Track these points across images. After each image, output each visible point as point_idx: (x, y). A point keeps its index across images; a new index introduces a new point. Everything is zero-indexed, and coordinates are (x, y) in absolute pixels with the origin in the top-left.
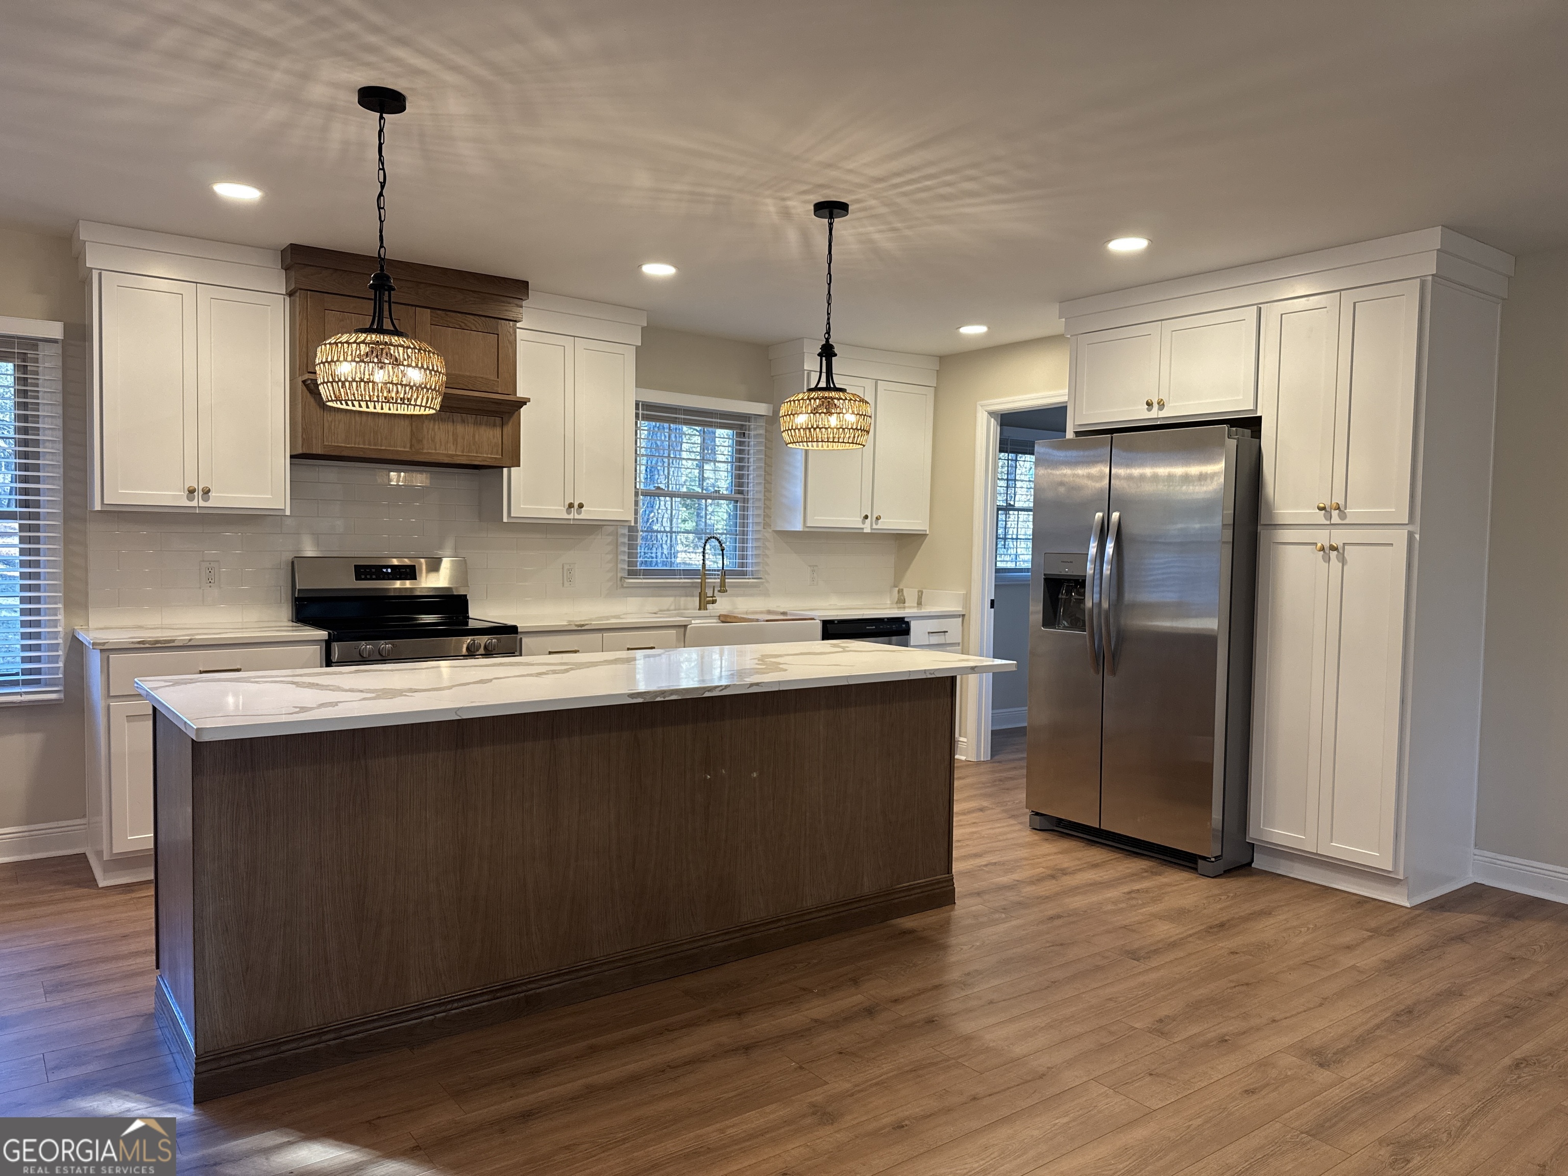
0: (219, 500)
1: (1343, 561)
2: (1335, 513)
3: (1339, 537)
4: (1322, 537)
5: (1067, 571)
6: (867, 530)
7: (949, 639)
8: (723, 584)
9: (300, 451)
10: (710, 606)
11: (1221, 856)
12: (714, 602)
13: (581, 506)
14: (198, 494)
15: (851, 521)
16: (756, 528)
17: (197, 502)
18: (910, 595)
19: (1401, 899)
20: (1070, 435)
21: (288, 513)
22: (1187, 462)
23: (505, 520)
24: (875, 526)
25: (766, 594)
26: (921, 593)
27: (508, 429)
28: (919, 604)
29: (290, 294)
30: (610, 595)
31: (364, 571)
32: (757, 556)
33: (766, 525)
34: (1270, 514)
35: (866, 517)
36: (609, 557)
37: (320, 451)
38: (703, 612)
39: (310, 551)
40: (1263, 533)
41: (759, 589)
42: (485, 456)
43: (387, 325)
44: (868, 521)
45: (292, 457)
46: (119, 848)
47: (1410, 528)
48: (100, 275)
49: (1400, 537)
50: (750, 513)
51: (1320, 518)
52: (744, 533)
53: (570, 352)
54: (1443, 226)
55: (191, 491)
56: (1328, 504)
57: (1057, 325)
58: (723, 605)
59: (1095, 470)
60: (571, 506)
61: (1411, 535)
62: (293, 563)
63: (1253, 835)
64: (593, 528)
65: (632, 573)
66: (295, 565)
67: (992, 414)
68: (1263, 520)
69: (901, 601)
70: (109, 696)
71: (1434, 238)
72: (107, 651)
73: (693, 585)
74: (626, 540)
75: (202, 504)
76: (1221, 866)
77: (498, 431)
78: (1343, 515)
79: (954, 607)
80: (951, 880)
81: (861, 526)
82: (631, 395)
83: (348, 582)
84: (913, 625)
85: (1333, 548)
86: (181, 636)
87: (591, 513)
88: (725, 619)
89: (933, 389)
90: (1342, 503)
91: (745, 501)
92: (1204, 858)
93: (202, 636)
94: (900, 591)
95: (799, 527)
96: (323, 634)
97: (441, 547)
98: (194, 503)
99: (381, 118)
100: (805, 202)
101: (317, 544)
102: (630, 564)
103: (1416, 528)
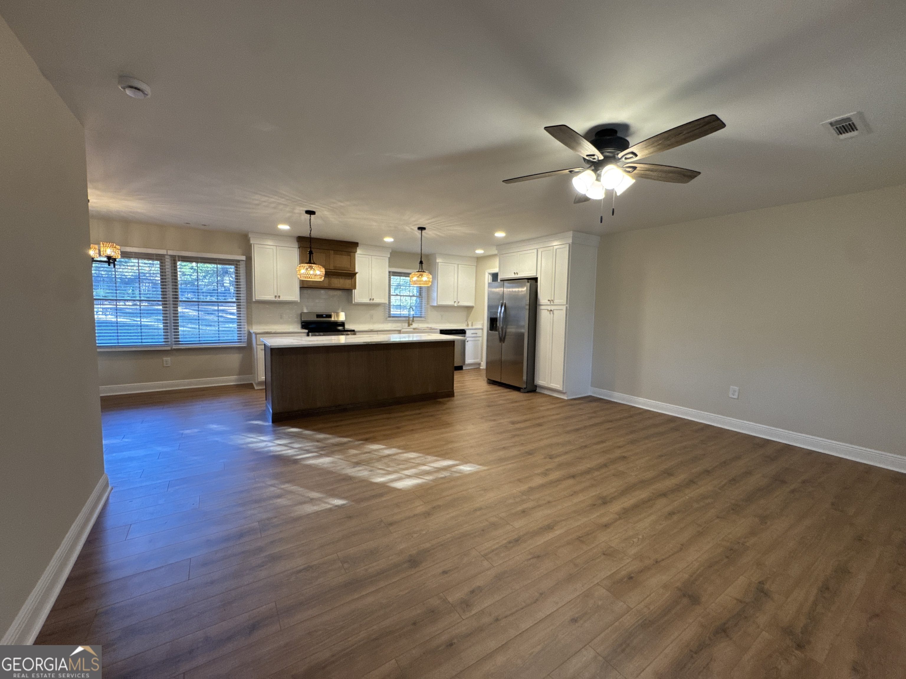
0: (282, 298)
1: (553, 314)
2: (552, 302)
3: (552, 308)
4: (549, 308)
5: (495, 316)
6: (456, 305)
7: (478, 335)
8: (413, 320)
9: (301, 286)
10: (411, 326)
11: (526, 388)
12: (412, 325)
13: (373, 299)
14: (277, 297)
15: (450, 303)
16: (425, 305)
17: (277, 299)
18: (470, 323)
19: (565, 397)
20: (499, 281)
21: (299, 301)
22: (518, 287)
23: (353, 303)
24: (458, 304)
25: (428, 323)
26: (472, 323)
27: (353, 280)
28: (472, 326)
29: (299, 248)
30: (383, 323)
31: (318, 316)
32: (425, 312)
33: (428, 304)
34: (539, 302)
35: (455, 302)
36: (383, 313)
37: (306, 286)
38: (409, 327)
39: (305, 311)
40: (538, 307)
41: (425, 321)
42: (347, 287)
43: (312, 262)
44: (456, 303)
45: (300, 288)
46: (259, 380)
47: (567, 306)
48: (254, 245)
49: (564, 308)
50: (423, 300)
51: (549, 303)
52: (421, 306)
53: (370, 259)
54: (574, 231)
55: (276, 296)
56: (550, 299)
57: (496, 252)
58: (415, 325)
59: (500, 289)
60: (371, 299)
61: (567, 307)
62: (301, 314)
63: (535, 383)
64: (377, 305)
65: (390, 317)
66: (302, 314)
67: (489, 274)
68: (538, 304)
69: (468, 325)
70: (257, 345)
71: (570, 234)
72: (256, 334)
73: (406, 320)
74: (388, 308)
75: (278, 299)
76: (526, 390)
77: (350, 281)
78: (553, 302)
79: (480, 327)
80: (453, 391)
81: (453, 304)
82: (387, 270)
83: (314, 319)
84: (467, 332)
85: (551, 310)
86: (273, 331)
87: (377, 301)
88: (414, 329)
89: (475, 267)
90: (553, 300)
91: (422, 297)
92: (522, 388)
93: (278, 331)
94: (468, 322)
95: (435, 305)
96: (307, 331)
97: (338, 310)
98: (276, 299)
99: (310, 216)
100: (415, 227)
101: (307, 309)
102: (389, 314)
103: (568, 306)
